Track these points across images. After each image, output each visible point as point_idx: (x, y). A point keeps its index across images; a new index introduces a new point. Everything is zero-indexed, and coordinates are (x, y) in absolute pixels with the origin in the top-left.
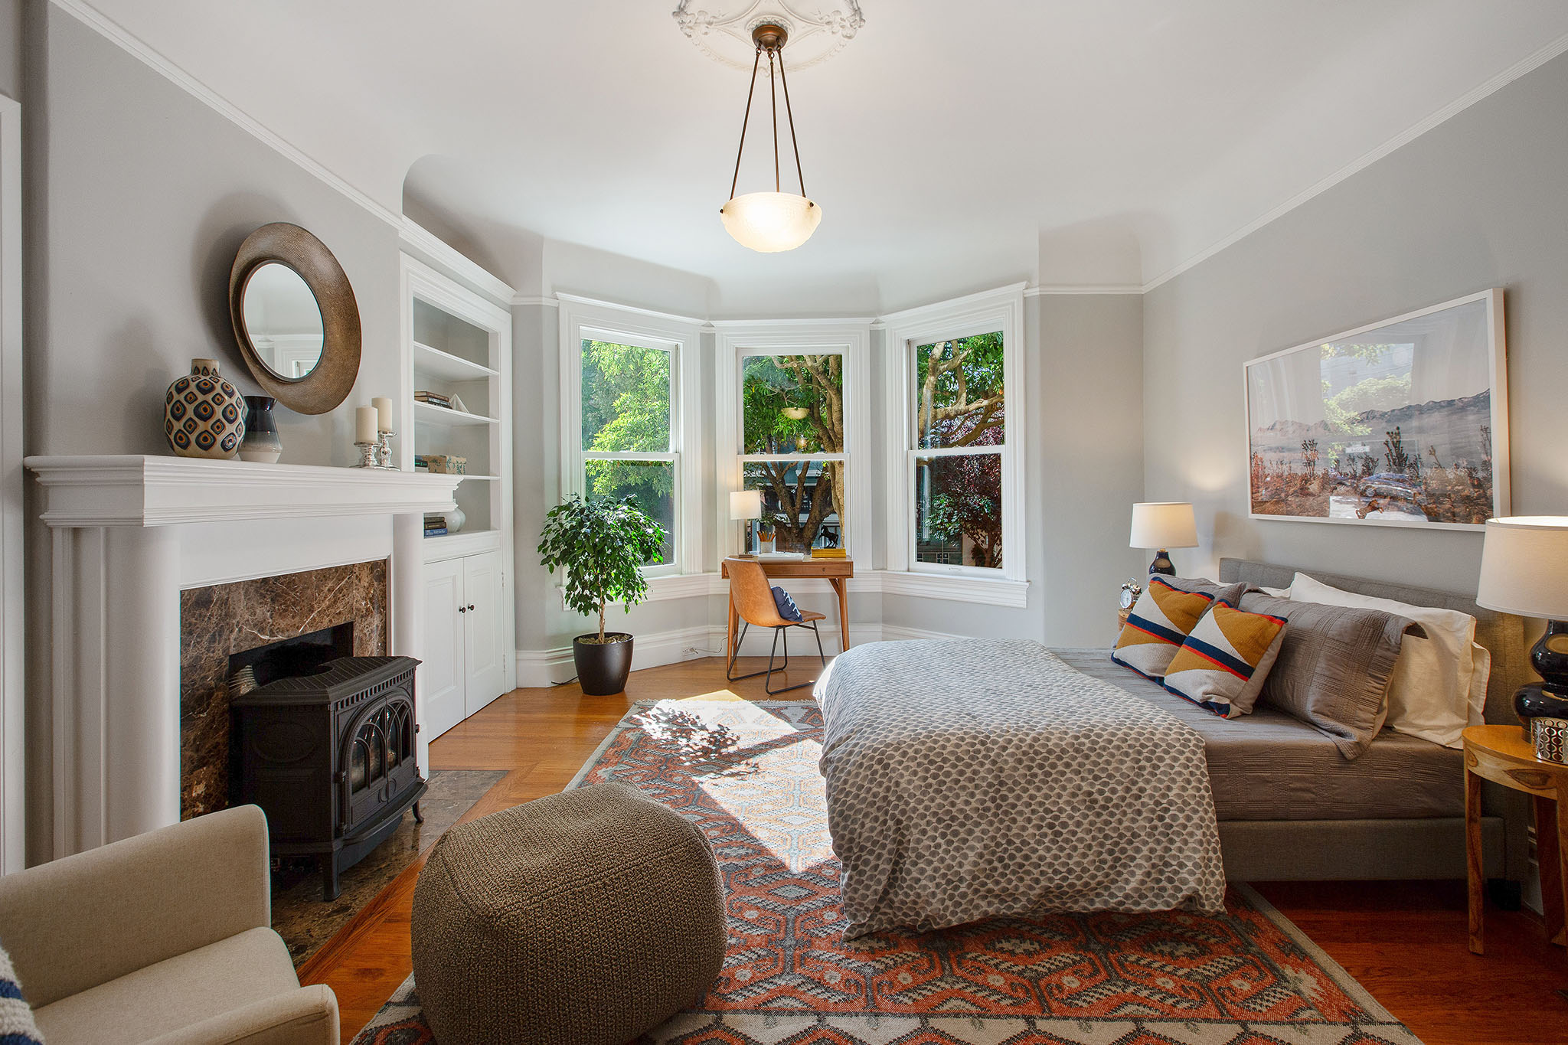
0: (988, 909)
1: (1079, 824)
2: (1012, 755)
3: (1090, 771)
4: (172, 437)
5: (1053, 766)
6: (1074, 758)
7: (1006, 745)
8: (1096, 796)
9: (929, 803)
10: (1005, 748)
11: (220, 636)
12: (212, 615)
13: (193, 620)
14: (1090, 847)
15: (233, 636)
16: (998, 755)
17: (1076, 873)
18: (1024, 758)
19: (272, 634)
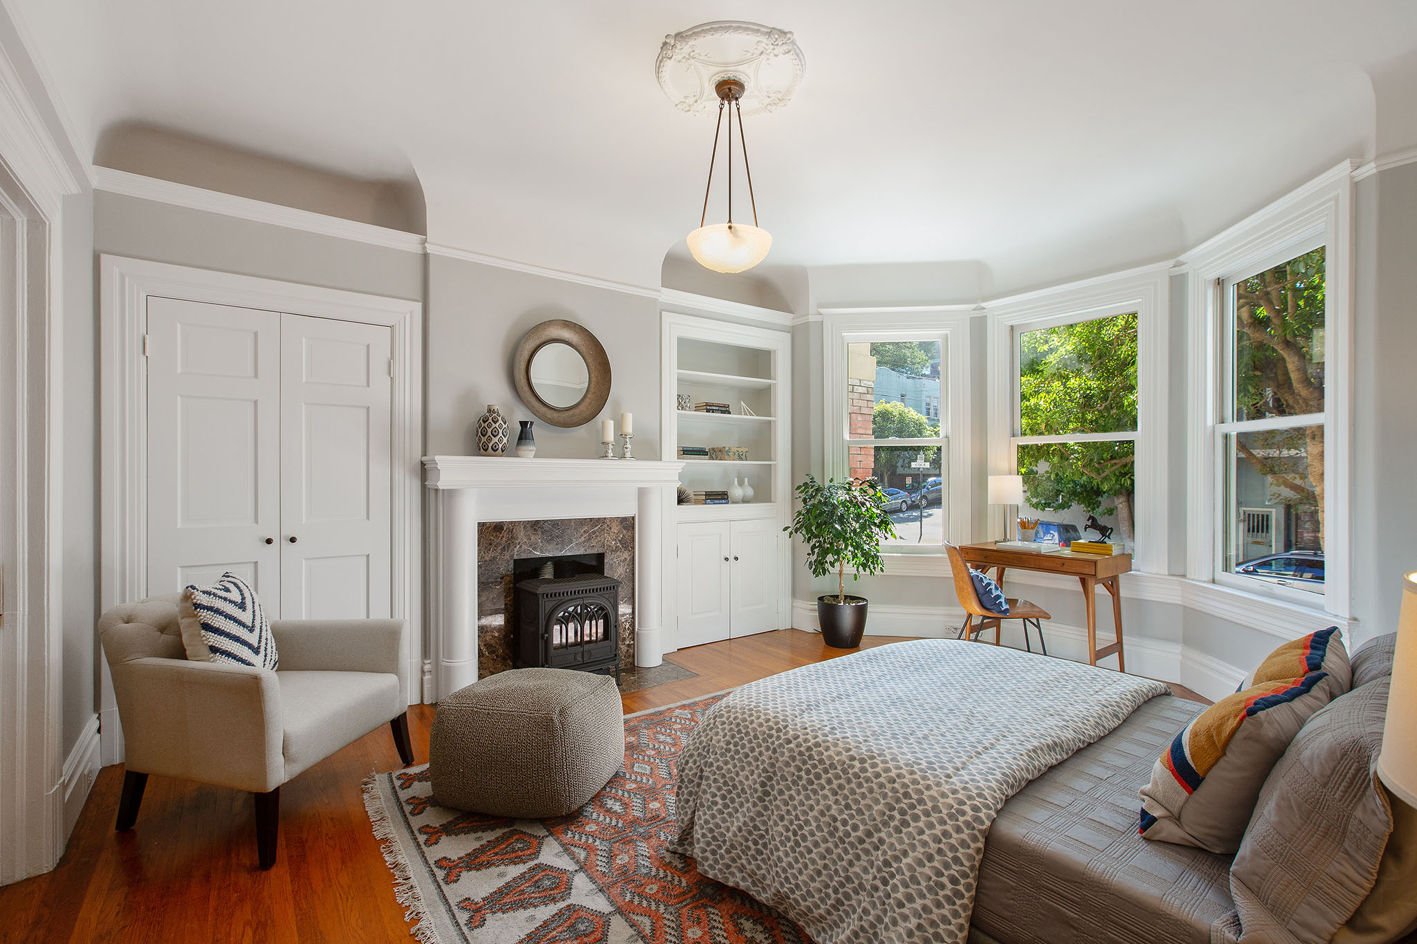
0: (740, 882)
1: (816, 844)
2: (791, 750)
3: (846, 797)
4: (481, 445)
5: (818, 777)
6: (838, 777)
7: (792, 739)
8: (838, 824)
9: (722, 765)
10: (789, 742)
11: (508, 548)
12: (503, 536)
13: (492, 538)
14: (819, 873)
15: (516, 549)
16: (781, 745)
17: (802, 892)
18: (798, 757)
19: (542, 552)
